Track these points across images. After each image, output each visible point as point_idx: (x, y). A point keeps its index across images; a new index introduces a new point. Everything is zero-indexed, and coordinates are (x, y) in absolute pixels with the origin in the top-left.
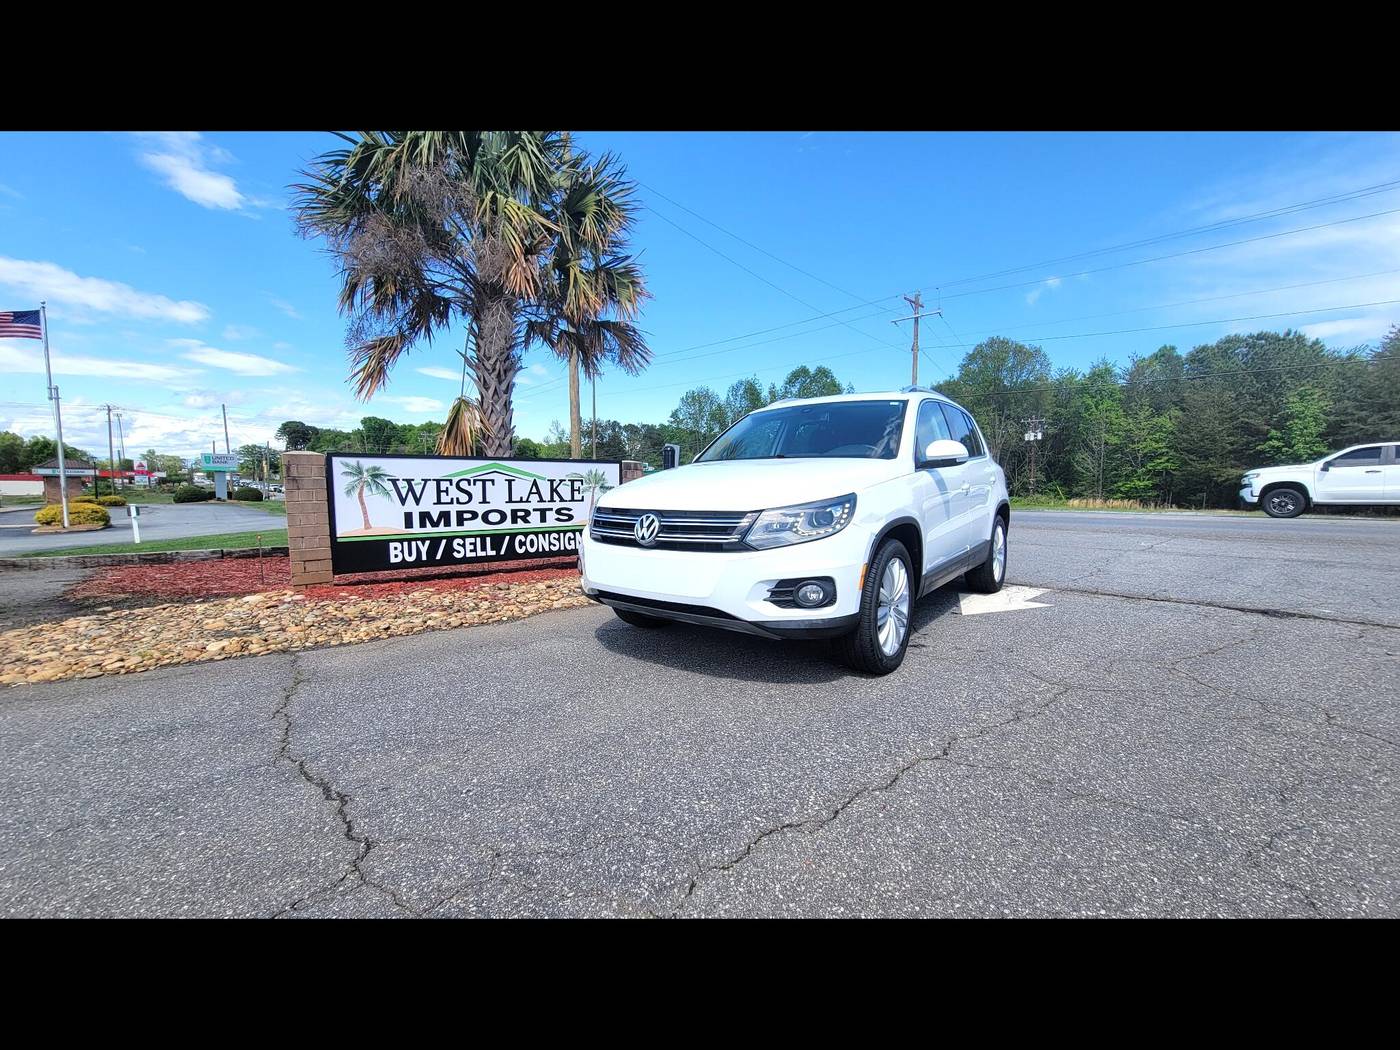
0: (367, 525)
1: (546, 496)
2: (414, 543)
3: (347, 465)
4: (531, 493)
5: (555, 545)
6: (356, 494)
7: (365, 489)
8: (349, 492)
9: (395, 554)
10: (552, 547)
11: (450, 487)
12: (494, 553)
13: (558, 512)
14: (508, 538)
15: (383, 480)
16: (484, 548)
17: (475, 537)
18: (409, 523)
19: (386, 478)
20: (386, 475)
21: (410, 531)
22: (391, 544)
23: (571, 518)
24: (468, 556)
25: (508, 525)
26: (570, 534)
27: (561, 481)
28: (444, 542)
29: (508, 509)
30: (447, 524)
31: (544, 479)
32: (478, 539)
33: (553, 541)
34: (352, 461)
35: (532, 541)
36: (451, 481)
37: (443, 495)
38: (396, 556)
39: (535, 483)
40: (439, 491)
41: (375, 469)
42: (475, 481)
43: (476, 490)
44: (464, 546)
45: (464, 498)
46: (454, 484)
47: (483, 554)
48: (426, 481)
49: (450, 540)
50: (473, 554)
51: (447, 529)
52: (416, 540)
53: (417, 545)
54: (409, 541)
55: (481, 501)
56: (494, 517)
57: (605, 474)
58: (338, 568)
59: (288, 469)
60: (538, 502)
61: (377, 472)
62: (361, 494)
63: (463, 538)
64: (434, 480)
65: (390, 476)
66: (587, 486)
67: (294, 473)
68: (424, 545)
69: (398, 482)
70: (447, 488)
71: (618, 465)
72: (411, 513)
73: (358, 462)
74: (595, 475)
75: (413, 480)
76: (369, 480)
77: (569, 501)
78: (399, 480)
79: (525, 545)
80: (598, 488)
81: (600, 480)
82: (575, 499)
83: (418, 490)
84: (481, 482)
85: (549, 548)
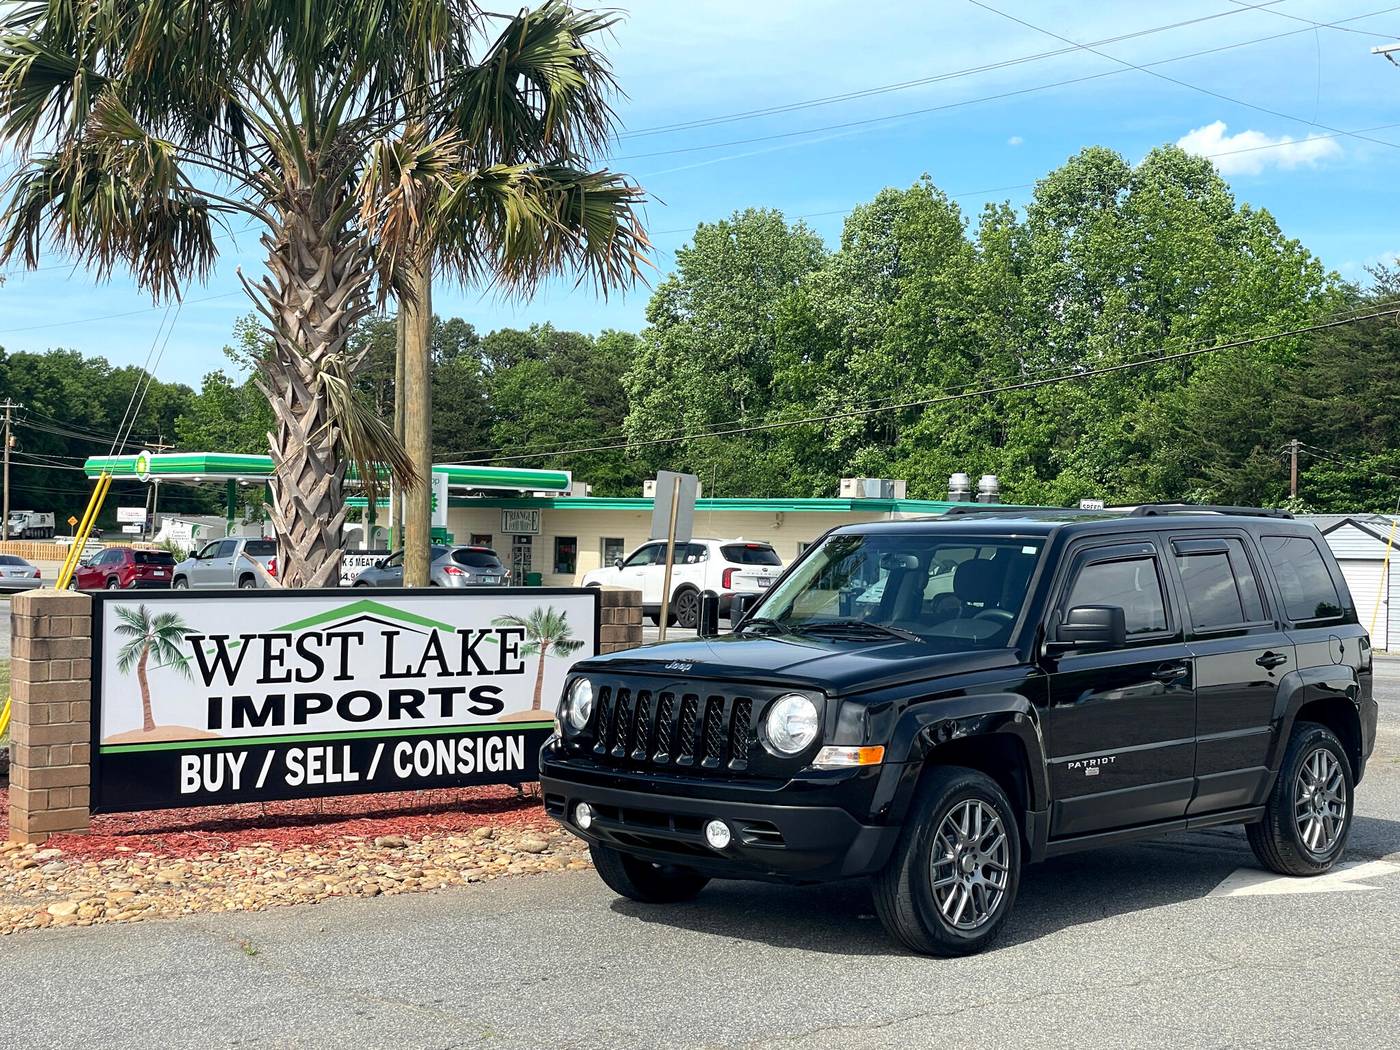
0: (149, 723)
1: (454, 663)
2: (220, 757)
3: (124, 613)
4: (426, 657)
5: (466, 763)
6: (134, 666)
7: (150, 656)
8: (124, 663)
9: (191, 776)
10: (461, 766)
11: (286, 650)
12: (355, 777)
13: (475, 695)
14: (381, 747)
15: (178, 639)
16: (338, 769)
17: (324, 744)
18: (215, 721)
19: (183, 636)
20: (184, 630)
21: (216, 733)
22: (184, 758)
23: (498, 706)
24: (309, 782)
25: (382, 721)
26: (495, 741)
27: (483, 632)
28: (271, 754)
29: (382, 688)
30: (279, 720)
31: (451, 629)
32: (330, 750)
33: (468, 757)
34: (134, 607)
35: (424, 754)
37: (275, 663)
38: (191, 781)
39: (434, 639)
40: (268, 658)
41: (168, 618)
42: (330, 636)
43: (330, 654)
44: (304, 762)
45: (309, 668)
46: (294, 643)
47: (337, 778)
48: (247, 638)
49: (282, 749)
50: (319, 779)
51: (278, 730)
52: (224, 750)
53: (225, 758)
54: (214, 752)
55: (339, 674)
56: (360, 706)
57: (566, 617)
58: (98, 805)
59: (36, 622)
60: (439, 675)
61: (169, 625)
62: (142, 665)
63: (304, 746)
64: (261, 636)
65: (191, 631)
66: (532, 641)
67: (44, 631)
68: (236, 761)
69: (201, 642)
70: (282, 651)
71: (591, 598)
72: (219, 700)
73: (142, 608)
74: (548, 619)
75: (227, 637)
76: (158, 640)
77: (497, 673)
78: (203, 638)
79: (412, 763)
80: (551, 645)
81: (556, 629)
82: (508, 668)
83: (233, 655)
84: (340, 639)
85: (456, 768)
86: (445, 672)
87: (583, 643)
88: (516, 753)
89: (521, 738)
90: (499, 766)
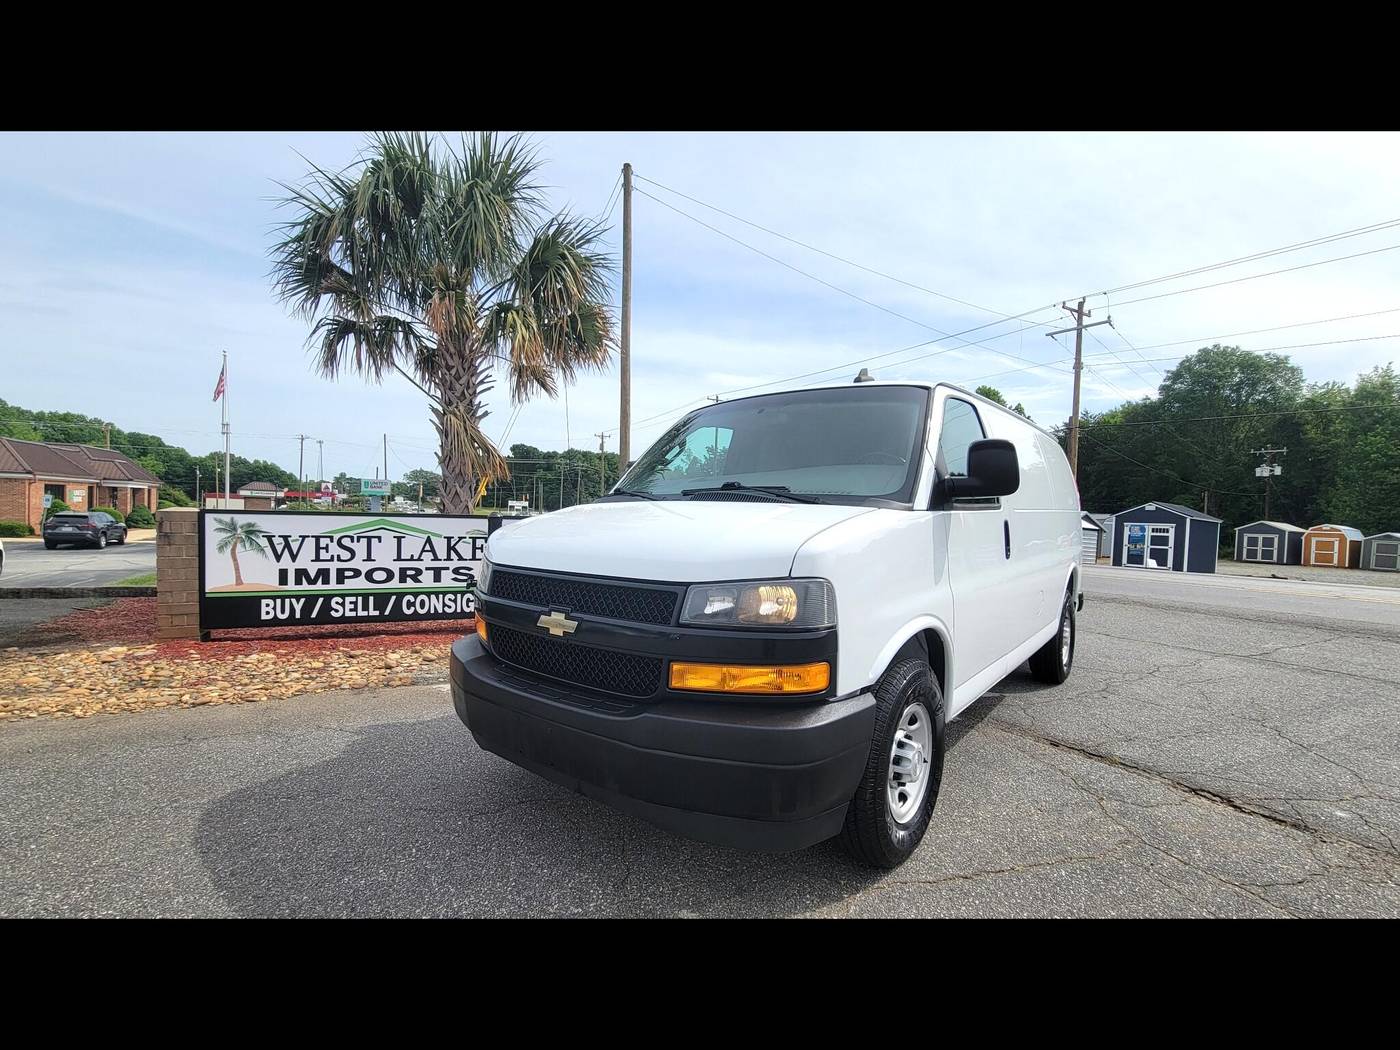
0: (239, 581)
2: (287, 601)
3: (220, 521)
4: (423, 551)
5: (450, 607)
6: (228, 550)
7: (239, 545)
8: (221, 548)
9: (267, 611)
10: (446, 609)
11: (330, 544)
12: (377, 613)
14: (394, 597)
15: (258, 537)
16: (365, 607)
17: (356, 595)
18: (283, 580)
19: (261, 535)
20: (261, 532)
21: (284, 588)
22: (263, 600)
23: (471, 578)
24: (346, 615)
25: (395, 584)
26: (470, 596)
27: (460, 538)
28: (321, 600)
29: (395, 567)
30: (326, 581)
31: (440, 536)
32: (360, 599)
33: (452, 604)
34: (227, 518)
35: (422, 602)
36: (331, 538)
37: (322, 552)
38: (268, 613)
39: (429, 541)
40: (318, 548)
41: (250, 525)
42: (359, 538)
43: (360, 548)
45: (346, 555)
46: (335, 541)
47: (365, 613)
48: (304, 537)
49: (328, 598)
50: (353, 614)
51: (326, 587)
52: (290, 597)
53: (291, 602)
54: (283, 598)
55: (365, 558)
56: (380, 576)
58: (208, 625)
59: (162, 525)
60: (432, 560)
61: (251, 528)
62: (233, 550)
63: (343, 596)
64: (313, 537)
65: (265, 532)
67: (167, 530)
68: (298, 602)
69: (273, 538)
70: (327, 545)
72: (286, 570)
73: (232, 519)
75: (290, 536)
76: (243, 537)
77: (470, 560)
78: (273, 536)
79: (414, 606)
82: (477, 557)
83: (295, 546)
84: (366, 540)
85: (443, 610)
86: (436, 559)
90: (472, 609)
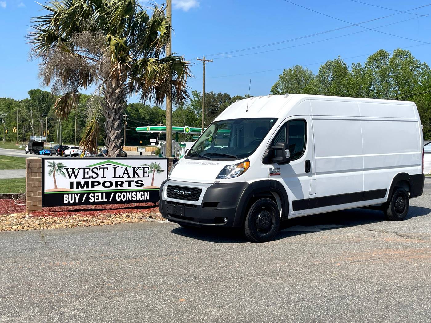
0: (56, 187)
1: (131, 174)
2: (73, 195)
3: (49, 162)
4: (124, 173)
5: (134, 198)
6: (52, 174)
7: (56, 173)
8: (50, 174)
9: (66, 199)
10: (133, 199)
11: (89, 171)
12: (106, 200)
14: (113, 194)
15: (63, 169)
16: (102, 198)
17: (99, 193)
18: (72, 187)
19: (64, 168)
20: (64, 166)
21: (72, 190)
22: (64, 195)
23: (142, 185)
24: (95, 201)
25: (113, 188)
26: (142, 193)
27: (138, 168)
28: (86, 195)
29: (113, 180)
30: (87, 187)
31: (130, 167)
32: (100, 194)
33: (135, 196)
34: (52, 161)
35: (124, 196)
36: (90, 169)
37: (86, 174)
38: (66, 200)
39: (126, 169)
40: (85, 173)
41: (60, 164)
42: (100, 168)
43: (100, 173)
44: (94, 197)
45: (95, 176)
46: (91, 170)
47: (102, 201)
48: (79, 169)
49: (88, 194)
50: (98, 201)
51: (87, 189)
52: (74, 194)
53: (75, 196)
54: (72, 194)
55: (102, 177)
56: (107, 184)
57: (160, 164)
58: (44, 205)
59: (29, 164)
60: (127, 177)
62: (54, 174)
63: (94, 193)
64: (83, 168)
65: (66, 167)
66: (151, 170)
67: (31, 166)
68: (77, 196)
69: (68, 169)
71: (167, 160)
72: (73, 182)
73: (54, 161)
74: (155, 165)
75: (74, 168)
76: (58, 169)
77: (142, 177)
78: (69, 168)
79: (121, 197)
80: (156, 171)
81: (157, 167)
82: (145, 176)
83: (76, 172)
84: (102, 169)
85: (132, 199)
86: (129, 177)
87: (164, 171)
88: (147, 196)
89: (148, 192)
90: (143, 199)
